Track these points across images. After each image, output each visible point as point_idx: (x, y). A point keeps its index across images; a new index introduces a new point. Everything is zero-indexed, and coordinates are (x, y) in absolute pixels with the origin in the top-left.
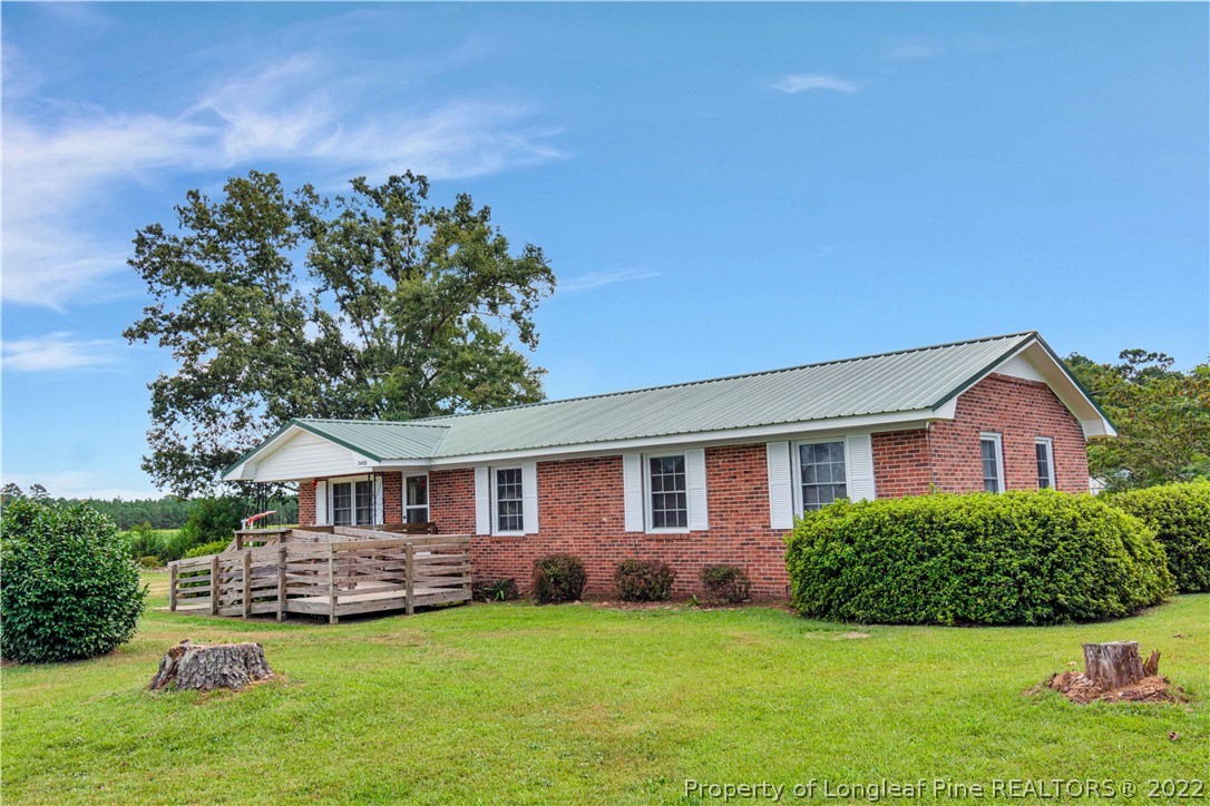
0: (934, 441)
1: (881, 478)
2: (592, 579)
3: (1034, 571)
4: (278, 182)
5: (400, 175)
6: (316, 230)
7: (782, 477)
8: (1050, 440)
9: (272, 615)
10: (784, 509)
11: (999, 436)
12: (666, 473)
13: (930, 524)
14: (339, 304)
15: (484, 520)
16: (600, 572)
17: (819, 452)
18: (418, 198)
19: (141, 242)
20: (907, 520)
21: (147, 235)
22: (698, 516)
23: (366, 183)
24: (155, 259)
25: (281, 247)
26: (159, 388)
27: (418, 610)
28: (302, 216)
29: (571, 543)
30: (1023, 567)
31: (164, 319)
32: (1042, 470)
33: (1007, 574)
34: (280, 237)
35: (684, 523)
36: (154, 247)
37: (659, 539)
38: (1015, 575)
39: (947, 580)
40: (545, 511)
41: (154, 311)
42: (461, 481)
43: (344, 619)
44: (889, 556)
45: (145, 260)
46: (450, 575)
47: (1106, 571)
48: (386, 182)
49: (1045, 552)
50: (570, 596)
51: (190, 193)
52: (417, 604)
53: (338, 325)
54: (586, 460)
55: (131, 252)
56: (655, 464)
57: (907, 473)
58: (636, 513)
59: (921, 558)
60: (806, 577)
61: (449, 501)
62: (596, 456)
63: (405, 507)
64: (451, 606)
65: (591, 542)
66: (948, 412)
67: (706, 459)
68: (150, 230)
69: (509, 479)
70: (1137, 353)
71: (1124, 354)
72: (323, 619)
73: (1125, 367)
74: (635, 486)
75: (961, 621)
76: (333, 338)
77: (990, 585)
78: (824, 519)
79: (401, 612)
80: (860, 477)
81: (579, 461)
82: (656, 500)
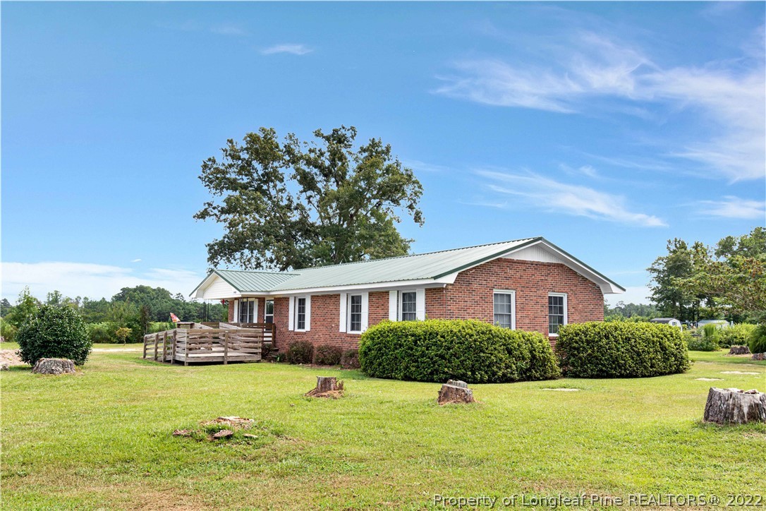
0: (450, 293)
3: (442, 357)
4: (274, 133)
5: (338, 128)
6: (295, 160)
7: (394, 308)
8: (566, 295)
11: (514, 292)
14: (307, 201)
15: (291, 323)
18: (351, 139)
19: (205, 166)
21: (208, 163)
22: (365, 326)
23: (322, 132)
24: (211, 176)
25: (281, 167)
26: (211, 247)
27: (229, 363)
28: (289, 151)
29: (321, 336)
30: (436, 355)
31: (214, 208)
32: (553, 310)
33: (429, 358)
34: (281, 161)
35: (360, 327)
36: (212, 169)
37: (351, 337)
38: (432, 359)
39: (404, 359)
40: (313, 320)
41: (209, 205)
44: (385, 347)
45: (206, 177)
46: (250, 348)
48: (331, 132)
49: (449, 349)
51: (228, 140)
52: (230, 360)
53: (308, 212)
54: (328, 295)
55: (200, 173)
56: (353, 299)
58: (344, 323)
59: (396, 349)
61: (280, 313)
62: (331, 294)
63: (265, 316)
64: (250, 362)
65: (327, 336)
67: (369, 298)
68: (210, 160)
74: (344, 309)
76: (303, 220)
77: (422, 363)
79: (222, 363)
80: (420, 312)
81: (325, 296)
82: (353, 317)
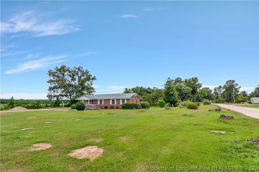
0: (130, 100)
1: (127, 101)
2: (108, 107)
7: (121, 101)
8: (138, 99)
9: (87, 109)
10: (121, 103)
11: (134, 99)
12: (113, 101)
13: (129, 104)
15: (99, 103)
16: (109, 107)
17: (123, 100)
20: (128, 104)
22: (115, 104)
29: (106, 105)
32: (137, 101)
35: (114, 104)
37: (113, 105)
39: (130, 107)
40: (104, 103)
42: (97, 101)
43: (93, 109)
44: (127, 106)
47: (137, 107)
50: (107, 108)
56: (113, 100)
57: (128, 101)
58: (111, 103)
60: (123, 107)
61: (96, 102)
62: (108, 99)
63: (91, 102)
65: (108, 105)
66: (131, 98)
67: (116, 100)
69: (101, 101)
70: (155, 88)
71: (154, 88)
72: (92, 109)
73: (154, 89)
74: (111, 101)
75: (130, 109)
78: (124, 104)
80: (126, 102)
82: (113, 102)
